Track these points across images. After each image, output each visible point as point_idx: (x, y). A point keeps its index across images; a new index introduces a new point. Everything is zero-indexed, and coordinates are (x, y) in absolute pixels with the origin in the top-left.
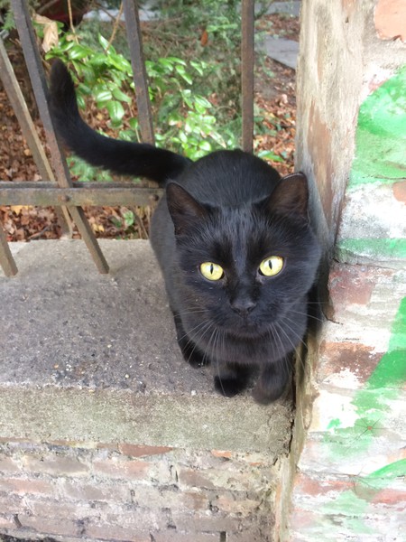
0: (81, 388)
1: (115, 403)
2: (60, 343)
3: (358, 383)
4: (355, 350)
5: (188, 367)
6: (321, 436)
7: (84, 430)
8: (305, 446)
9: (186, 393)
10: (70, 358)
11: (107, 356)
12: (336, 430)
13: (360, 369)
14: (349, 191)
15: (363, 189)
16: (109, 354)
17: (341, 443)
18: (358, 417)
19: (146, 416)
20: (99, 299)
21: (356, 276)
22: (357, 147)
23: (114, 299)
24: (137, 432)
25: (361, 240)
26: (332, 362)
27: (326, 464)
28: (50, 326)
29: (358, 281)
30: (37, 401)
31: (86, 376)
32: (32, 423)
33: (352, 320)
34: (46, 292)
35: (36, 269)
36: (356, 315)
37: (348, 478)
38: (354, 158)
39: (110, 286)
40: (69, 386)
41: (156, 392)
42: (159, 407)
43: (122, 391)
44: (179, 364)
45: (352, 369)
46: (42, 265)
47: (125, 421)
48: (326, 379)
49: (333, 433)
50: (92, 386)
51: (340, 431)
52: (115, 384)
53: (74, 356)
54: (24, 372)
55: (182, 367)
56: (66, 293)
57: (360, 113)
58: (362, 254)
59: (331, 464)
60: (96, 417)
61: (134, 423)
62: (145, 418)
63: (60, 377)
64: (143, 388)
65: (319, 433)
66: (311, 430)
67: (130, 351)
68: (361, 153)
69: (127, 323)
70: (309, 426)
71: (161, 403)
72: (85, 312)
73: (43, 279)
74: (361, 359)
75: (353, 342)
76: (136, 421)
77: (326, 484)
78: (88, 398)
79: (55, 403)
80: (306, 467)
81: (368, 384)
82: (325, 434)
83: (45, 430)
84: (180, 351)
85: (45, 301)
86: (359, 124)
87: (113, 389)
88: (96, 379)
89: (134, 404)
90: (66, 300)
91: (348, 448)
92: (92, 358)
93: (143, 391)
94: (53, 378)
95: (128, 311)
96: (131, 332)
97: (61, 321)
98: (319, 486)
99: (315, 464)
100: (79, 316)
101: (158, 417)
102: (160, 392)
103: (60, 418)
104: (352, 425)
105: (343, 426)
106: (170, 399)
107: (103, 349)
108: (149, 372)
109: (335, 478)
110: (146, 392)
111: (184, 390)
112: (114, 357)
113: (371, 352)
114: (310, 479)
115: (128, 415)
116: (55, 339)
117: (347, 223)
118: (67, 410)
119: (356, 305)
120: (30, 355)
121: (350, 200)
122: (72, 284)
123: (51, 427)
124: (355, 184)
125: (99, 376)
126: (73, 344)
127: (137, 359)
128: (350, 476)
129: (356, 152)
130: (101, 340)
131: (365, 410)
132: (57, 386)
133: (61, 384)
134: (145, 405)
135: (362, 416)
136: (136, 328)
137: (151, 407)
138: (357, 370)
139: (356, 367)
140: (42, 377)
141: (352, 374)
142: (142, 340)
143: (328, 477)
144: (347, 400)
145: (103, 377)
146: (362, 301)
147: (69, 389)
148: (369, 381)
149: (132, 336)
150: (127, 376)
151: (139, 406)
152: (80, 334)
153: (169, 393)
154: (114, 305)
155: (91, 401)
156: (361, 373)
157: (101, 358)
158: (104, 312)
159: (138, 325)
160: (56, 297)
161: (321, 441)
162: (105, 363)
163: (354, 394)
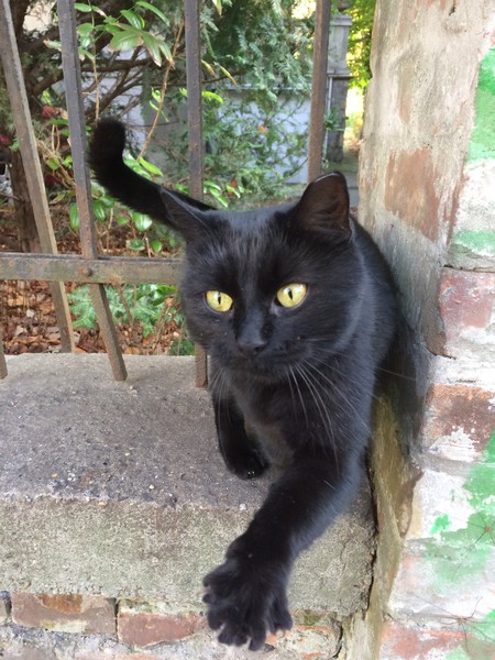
0: (87, 499)
1: (132, 526)
2: (60, 450)
3: (473, 452)
4: (470, 398)
5: (233, 479)
6: (423, 548)
7: (81, 573)
8: (401, 566)
9: (233, 508)
10: (72, 467)
11: (125, 465)
12: (442, 534)
13: (477, 428)
14: (468, 167)
15: (483, 165)
16: (127, 462)
17: (449, 558)
18: (472, 511)
19: (173, 547)
20: (113, 406)
21: (474, 285)
22: (477, 113)
23: (132, 407)
24: (157, 576)
25: (481, 233)
26: (442, 418)
27: (428, 597)
28: (47, 432)
29: (476, 292)
30: (22, 523)
31: (96, 487)
32: (8, 561)
33: (468, 352)
34: (42, 398)
35: (31, 376)
36: (472, 343)
37: (456, 626)
38: (473, 127)
39: (127, 394)
40: (71, 496)
41: (192, 506)
42: (193, 532)
43: (144, 505)
44: (221, 475)
45: (467, 430)
46: (39, 372)
47: (142, 556)
48: (434, 446)
49: (439, 541)
50: (103, 497)
51: (448, 536)
52: (134, 495)
53: (78, 465)
54: (9, 481)
55: (226, 477)
56: (68, 400)
57: (481, 69)
58: (482, 253)
59: (435, 598)
60: (102, 549)
61: (154, 560)
62: (171, 551)
63: (58, 487)
64: (174, 501)
65: (421, 541)
66: (410, 536)
67: (155, 460)
68: (481, 121)
69: (150, 431)
70: (407, 530)
71: (197, 524)
72: (95, 419)
73: (39, 386)
74: (478, 412)
75: (469, 385)
76: (157, 556)
77: (427, 637)
78: (95, 517)
79: (47, 526)
80: (401, 605)
81: (486, 453)
82: (428, 542)
83: (24, 574)
84: (222, 461)
85: (41, 407)
86: (480, 84)
87: (132, 502)
88: (109, 489)
89: (159, 527)
90: (69, 406)
91: (459, 566)
92: (104, 467)
93: (174, 506)
94: (50, 487)
95: (152, 420)
96: (156, 440)
97: (62, 428)
98: (417, 641)
99: (413, 598)
100: (86, 423)
101: (189, 548)
102: (196, 505)
103: (51, 552)
104: (465, 526)
105: (453, 528)
106: (210, 518)
107: (119, 457)
108: (181, 483)
109: (438, 626)
110: (178, 506)
111: (229, 504)
112: (133, 466)
113: (491, 401)
114: (404, 629)
115: (148, 545)
116: (53, 445)
117: (464, 210)
118: (62, 537)
119: (472, 328)
120: (19, 462)
121: (468, 179)
122: (77, 392)
123: (33, 569)
124: (475, 159)
125: (113, 486)
126: (77, 451)
127: (165, 469)
128: (459, 619)
129: (475, 120)
130: (116, 448)
131: (482, 498)
132: (56, 496)
133: (60, 494)
134: (174, 528)
135: (479, 508)
136: (162, 436)
137: (182, 532)
138: (473, 430)
139: (471, 425)
140: (33, 487)
141: (467, 436)
142: (171, 448)
143: (430, 624)
144: (459, 481)
145: (119, 487)
146: (480, 323)
147: (71, 501)
148: (488, 448)
149: (157, 445)
150: (151, 487)
151: (165, 530)
152: (88, 441)
153: (210, 507)
154: (132, 412)
155: (99, 522)
156: (479, 435)
157: (116, 466)
158: (120, 419)
159: (165, 434)
160: (56, 403)
161: (422, 555)
162: (121, 472)
163: (468, 471)
